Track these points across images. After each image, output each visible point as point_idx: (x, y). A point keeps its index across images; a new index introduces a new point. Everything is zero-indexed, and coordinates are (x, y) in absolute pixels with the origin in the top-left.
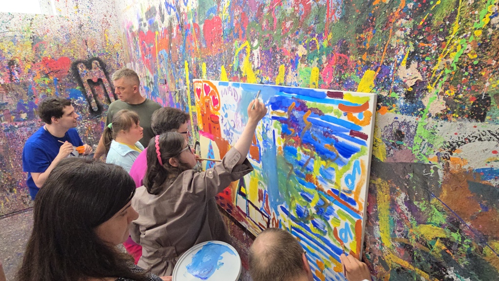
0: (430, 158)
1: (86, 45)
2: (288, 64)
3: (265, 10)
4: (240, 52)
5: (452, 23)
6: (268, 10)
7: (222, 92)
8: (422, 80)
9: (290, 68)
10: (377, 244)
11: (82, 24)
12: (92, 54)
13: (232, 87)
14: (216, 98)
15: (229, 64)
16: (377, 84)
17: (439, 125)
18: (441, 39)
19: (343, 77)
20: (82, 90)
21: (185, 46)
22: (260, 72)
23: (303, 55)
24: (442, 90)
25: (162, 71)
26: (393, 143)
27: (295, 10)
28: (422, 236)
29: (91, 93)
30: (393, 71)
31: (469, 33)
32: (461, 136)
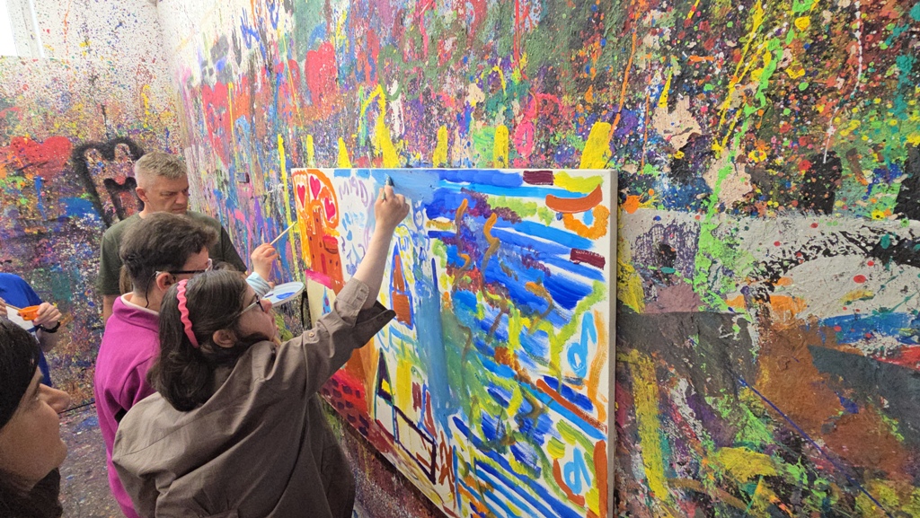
0: (731, 301)
1: (104, 114)
2: (452, 124)
3: (408, 21)
4: (368, 109)
5: (749, 7)
6: (412, 20)
7: (340, 189)
8: (700, 132)
9: (456, 132)
10: (640, 492)
11: (95, 74)
12: (116, 131)
13: (358, 179)
14: (330, 202)
15: (351, 134)
16: (616, 151)
17: (741, 228)
18: (730, 44)
19: (552, 141)
20: (93, 200)
21: (276, 106)
22: (404, 144)
23: (477, 103)
24: (741, 152)
25: (241, 158)
26: (655, 272)
27: (458, 16)
28: (727, 472)
29: (112, 205)
30: (644, 119)
31: (785, 24)
32: (787, 248)
